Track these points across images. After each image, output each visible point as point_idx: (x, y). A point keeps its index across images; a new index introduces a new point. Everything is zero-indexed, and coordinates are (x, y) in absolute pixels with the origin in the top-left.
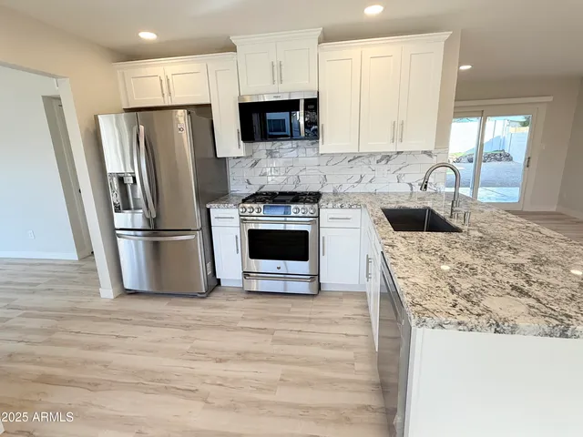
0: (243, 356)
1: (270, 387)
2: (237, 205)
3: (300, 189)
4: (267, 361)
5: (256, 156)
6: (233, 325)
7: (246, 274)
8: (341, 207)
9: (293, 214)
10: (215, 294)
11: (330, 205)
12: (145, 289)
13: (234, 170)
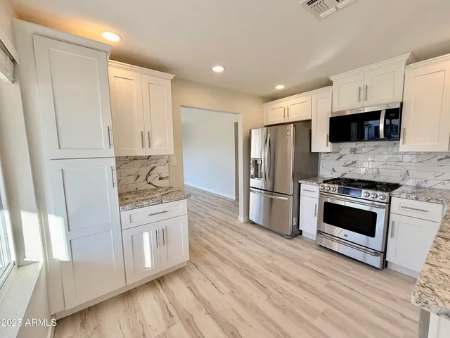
0: (301, 284)
1: (314, 314)
2: (319, 184)
3: (377, 179)
4: (317, 296)
5: (342, 152)
6: (301, 262)
7: (320, 232)
8: (417, 199)
9: (362, 197)
10: (295, 239)
11: (403, 195)
12: (261, 224)
13: (323, 161)
